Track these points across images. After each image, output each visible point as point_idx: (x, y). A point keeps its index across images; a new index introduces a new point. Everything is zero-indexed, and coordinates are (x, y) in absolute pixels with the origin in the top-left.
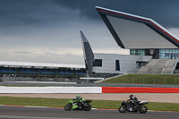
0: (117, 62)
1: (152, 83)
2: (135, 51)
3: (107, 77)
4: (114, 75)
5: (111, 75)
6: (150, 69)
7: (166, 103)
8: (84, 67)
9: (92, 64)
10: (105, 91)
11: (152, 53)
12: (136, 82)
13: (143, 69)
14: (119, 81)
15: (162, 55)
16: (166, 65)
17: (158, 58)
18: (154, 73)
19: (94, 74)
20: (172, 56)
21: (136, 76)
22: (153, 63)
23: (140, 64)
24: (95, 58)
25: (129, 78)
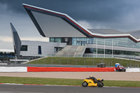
0: (40, 47)
1: (66, 64)
2: (54, 39)
3: (31, 59)
4: (37, 57)
5: (34, 58)
6: (65, 53)
7: (77, 80)
8: (13, 51)
9: (19, 49)
10: (29, 70)
11: (66, 40)
12: (54, 63)
13: (60, 53)
14: (41, 62)
15: (74, 42)
16: (77, 50)
17: (71, 44)
18: (68, 56)
19: (21, 57)
20: (82, 43)
21: (54, 58)
22: (67, 48)
23: (57, 49)
24: (22, 44)
25: (48, 60)
